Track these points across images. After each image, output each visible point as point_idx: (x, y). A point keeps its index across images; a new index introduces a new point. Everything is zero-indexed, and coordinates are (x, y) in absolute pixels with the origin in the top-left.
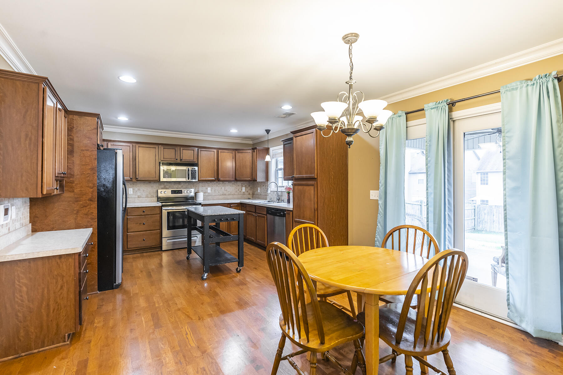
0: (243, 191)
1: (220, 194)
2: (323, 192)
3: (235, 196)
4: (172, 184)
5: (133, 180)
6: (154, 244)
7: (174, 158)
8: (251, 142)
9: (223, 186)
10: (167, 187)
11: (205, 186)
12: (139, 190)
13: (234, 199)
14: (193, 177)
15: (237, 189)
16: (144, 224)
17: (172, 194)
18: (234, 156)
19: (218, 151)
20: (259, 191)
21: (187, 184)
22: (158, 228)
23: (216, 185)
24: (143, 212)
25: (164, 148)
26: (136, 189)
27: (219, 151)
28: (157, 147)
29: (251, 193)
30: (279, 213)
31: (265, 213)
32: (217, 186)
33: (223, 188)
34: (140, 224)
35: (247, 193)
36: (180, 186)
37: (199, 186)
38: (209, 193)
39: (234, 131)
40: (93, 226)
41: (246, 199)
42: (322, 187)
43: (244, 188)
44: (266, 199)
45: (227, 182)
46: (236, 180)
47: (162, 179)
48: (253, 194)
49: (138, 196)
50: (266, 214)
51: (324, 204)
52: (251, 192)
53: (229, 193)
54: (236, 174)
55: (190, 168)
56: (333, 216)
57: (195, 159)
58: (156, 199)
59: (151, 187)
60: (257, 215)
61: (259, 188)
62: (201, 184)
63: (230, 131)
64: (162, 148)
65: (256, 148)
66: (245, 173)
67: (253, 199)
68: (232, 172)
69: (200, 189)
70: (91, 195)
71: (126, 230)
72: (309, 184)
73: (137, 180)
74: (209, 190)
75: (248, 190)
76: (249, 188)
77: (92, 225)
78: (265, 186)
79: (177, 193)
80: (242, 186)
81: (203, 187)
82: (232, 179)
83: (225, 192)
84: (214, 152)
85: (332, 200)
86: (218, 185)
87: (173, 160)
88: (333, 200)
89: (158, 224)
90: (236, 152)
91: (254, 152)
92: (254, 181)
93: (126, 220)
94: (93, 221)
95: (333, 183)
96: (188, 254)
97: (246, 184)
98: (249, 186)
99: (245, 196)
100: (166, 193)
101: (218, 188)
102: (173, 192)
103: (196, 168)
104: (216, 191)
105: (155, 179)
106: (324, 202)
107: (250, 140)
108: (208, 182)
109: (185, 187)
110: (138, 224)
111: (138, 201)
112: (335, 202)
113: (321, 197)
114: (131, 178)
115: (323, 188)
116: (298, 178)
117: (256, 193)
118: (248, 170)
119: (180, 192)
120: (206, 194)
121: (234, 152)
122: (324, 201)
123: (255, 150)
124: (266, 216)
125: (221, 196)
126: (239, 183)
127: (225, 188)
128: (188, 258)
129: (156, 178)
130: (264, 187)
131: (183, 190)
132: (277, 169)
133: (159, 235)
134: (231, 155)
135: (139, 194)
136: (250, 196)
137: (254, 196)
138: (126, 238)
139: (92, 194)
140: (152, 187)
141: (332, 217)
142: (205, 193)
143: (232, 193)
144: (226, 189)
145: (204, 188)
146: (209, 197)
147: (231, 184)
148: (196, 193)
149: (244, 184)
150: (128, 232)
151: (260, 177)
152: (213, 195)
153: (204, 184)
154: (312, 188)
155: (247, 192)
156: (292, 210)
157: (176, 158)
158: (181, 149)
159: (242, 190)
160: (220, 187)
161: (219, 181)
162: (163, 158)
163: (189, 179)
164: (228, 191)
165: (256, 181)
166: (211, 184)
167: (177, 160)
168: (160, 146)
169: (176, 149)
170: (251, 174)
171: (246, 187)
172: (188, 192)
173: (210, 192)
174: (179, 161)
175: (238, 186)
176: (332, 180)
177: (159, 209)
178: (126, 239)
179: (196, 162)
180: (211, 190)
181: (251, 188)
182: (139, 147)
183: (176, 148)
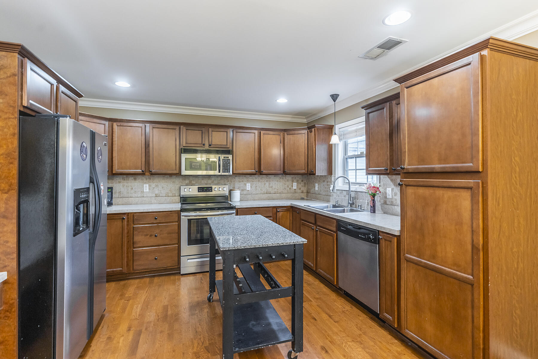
0: (294, 188)
1: (262, 192)
2: (499, 205)
3: (284, 195)
4: (200, 178)
5: (146, 173)
6: (169, 265)
7: (201, 143)
8: (305, 120)
9: (267, 181)
10: (193, 182)
11: (243, 181)
12: (157, 186)
13: (282, 199)
14: (226, 169)
15: (286, 186)
16: (156, 236)
17: (199, 192)
18: (282, 139)
19: (260, 132)
20: (317, 189)
21: (219, 178)
22: (176, 241)
23: (257, 180)
24: (156, 219)
25: (187, 130)
26: (153, 185)
27: (262, 132)
28: (178, 128)
29: (305, 191)
30: (364, 234)
31: (334, 229)
32: (259, 181)
33: (267, 184)
34: (151, 236)
35: (299, 191)
36: (210, 181)
37: (234, 181)
38: (248, 191)
39: (282, 101)
40: (9, 268)
41: (298, 199)
42: (497, 194)
43: (296, 183)
44: (328, 201)
45: (273, 176)
46: (285, 173)
47: (184, 172)
48: (308, 192)
49: (156, 194)
50: (335, 231)
51: (499, 235)
52: (305, 189)
53: (276, 190)
54: (285, 165)
55: (222, 157)
56: (518, 262)
57: (228, 144)
58: (178, 199)
59: (172, 183)
60: (319, 229)
61: (317, 185)
62: (237, 179)
63: (276, 101)
64: (185, 130)
65: (314, 126)
66: (297, 163)
67: (307, 200)
68: (279, 162)
69: (237, 185)
70: (4, 206)
71: (132, 244)
72: (454, 185)
73: (152, 174)
74: (248, 186)
75: (300, 186)
76: (302, 184)
77: (6, 266)
78: (326, 181)
79: (206, 191)
80: (293, 181)
81: (240, 183)
82: (279, 172)
83: (270, 190)
84: (255, 133)
85: (516, 224)
86: (261, 180)
87: (198, 145)
88: (519, 223)
89: (175, 236)
90: (285, 133)
91: (311, 132)
92: (310, 174)
93: (132, 229)
94: (8, 258)
95: (518, 184)
96: (211, 292)
97: (298, 179)
98: (302, 181)
99: (297, 195)
100: (192, 191)
101: (260, 183)
102: (201, 189)
103: (230, 157)
104: (258, 187)
105: (175, 172)
106: (500, 230)
107: (304, 117)
108: (247, 176)
109: (216, 182)
110: (148, 236)
111: (155, 201)
112: (522, 230)
113: (494, 219)
114: (142, 171)
115: (498, 196)
116: (416, 171)
117: (312, 191)
118: (302, 160)
119: (209, 189)
120: (245, 192)
121: (282, 133)
122: (500, 226)
123: (313, 129)
124: (335, 234)
125: (264, 195)
126: (289, 177)
127: (269, 184)
128: (209, 300)
129: (176, 170)
130: (325, 183)
131: (213, 187)
132: (346, 157)
133: (176, 252)
134: (278, 137)
135: (157, 192)
136: (303, 195)
137: (309, 195)
138: (132, 254)
139: (6, 204)
140: (174, 182)
141: (517, 265)
142: (243, 190)
143: (279, 191)
144: (271, 186)
145: (242, 184)
146: (249, 196)
147: (277, 178)
148: (230, 191)
149: (295, 178)
150: (134, 248)
151: (320, 169)
152: (254, 193)
153: (241, 178)
154: (466, 195)
155: (300, 189)
156: (397, 234)
157: (203, 144)
158: (210, 130)
159: (292, 186)
160: (263, 183)
161: (261, 174)
162: (186, 143)
163: (219, 172)
164: (274, 187)
165: (315, 174)
166: (250, 178)
167: (204, 145)
168: (182, 127)
169: (203, 131)
170: (306, 164)
171: (297, 181)
172: (220, 189)
173: (249, 189)
174: (207, 147)
175: (288, 180)
176: (516, 177)
177: (177, 214)
178: (132, 257)
179: (231, 149)
180: (251, 187)
181: (305, 184)
182: (154, 129)
183: (203, 129)
